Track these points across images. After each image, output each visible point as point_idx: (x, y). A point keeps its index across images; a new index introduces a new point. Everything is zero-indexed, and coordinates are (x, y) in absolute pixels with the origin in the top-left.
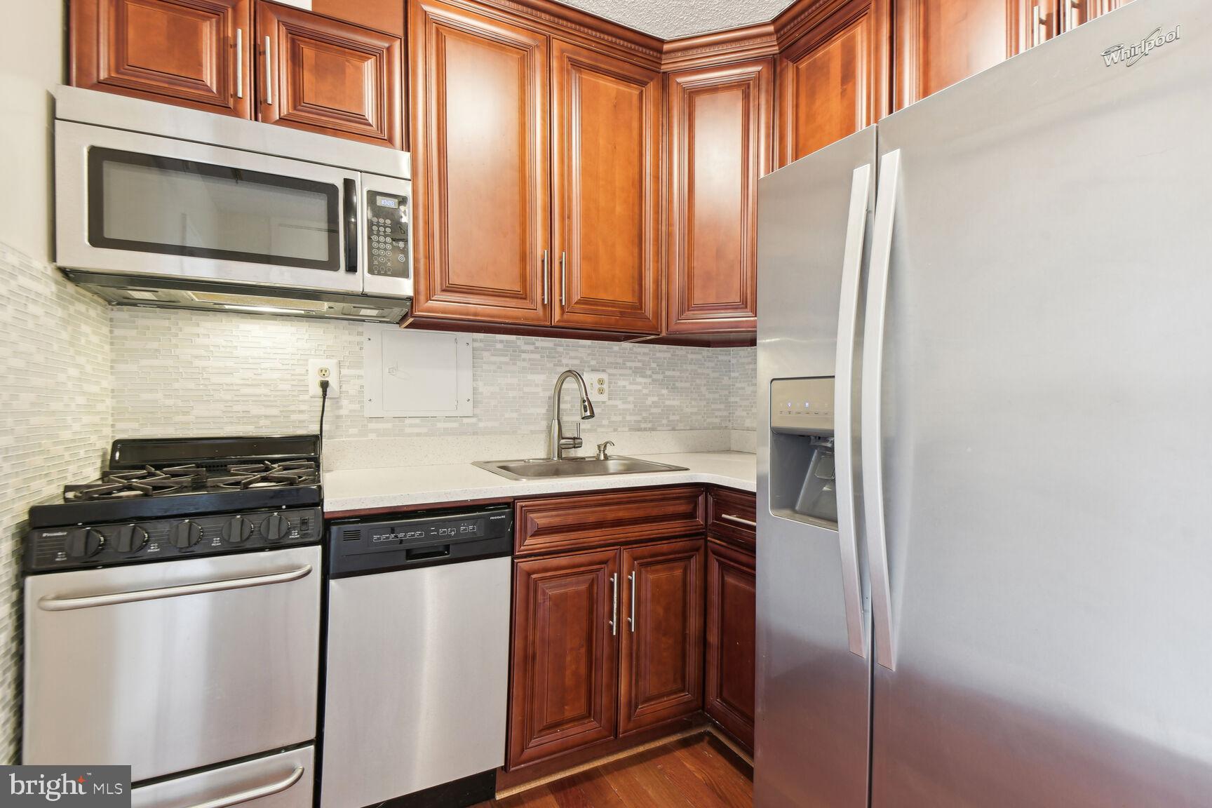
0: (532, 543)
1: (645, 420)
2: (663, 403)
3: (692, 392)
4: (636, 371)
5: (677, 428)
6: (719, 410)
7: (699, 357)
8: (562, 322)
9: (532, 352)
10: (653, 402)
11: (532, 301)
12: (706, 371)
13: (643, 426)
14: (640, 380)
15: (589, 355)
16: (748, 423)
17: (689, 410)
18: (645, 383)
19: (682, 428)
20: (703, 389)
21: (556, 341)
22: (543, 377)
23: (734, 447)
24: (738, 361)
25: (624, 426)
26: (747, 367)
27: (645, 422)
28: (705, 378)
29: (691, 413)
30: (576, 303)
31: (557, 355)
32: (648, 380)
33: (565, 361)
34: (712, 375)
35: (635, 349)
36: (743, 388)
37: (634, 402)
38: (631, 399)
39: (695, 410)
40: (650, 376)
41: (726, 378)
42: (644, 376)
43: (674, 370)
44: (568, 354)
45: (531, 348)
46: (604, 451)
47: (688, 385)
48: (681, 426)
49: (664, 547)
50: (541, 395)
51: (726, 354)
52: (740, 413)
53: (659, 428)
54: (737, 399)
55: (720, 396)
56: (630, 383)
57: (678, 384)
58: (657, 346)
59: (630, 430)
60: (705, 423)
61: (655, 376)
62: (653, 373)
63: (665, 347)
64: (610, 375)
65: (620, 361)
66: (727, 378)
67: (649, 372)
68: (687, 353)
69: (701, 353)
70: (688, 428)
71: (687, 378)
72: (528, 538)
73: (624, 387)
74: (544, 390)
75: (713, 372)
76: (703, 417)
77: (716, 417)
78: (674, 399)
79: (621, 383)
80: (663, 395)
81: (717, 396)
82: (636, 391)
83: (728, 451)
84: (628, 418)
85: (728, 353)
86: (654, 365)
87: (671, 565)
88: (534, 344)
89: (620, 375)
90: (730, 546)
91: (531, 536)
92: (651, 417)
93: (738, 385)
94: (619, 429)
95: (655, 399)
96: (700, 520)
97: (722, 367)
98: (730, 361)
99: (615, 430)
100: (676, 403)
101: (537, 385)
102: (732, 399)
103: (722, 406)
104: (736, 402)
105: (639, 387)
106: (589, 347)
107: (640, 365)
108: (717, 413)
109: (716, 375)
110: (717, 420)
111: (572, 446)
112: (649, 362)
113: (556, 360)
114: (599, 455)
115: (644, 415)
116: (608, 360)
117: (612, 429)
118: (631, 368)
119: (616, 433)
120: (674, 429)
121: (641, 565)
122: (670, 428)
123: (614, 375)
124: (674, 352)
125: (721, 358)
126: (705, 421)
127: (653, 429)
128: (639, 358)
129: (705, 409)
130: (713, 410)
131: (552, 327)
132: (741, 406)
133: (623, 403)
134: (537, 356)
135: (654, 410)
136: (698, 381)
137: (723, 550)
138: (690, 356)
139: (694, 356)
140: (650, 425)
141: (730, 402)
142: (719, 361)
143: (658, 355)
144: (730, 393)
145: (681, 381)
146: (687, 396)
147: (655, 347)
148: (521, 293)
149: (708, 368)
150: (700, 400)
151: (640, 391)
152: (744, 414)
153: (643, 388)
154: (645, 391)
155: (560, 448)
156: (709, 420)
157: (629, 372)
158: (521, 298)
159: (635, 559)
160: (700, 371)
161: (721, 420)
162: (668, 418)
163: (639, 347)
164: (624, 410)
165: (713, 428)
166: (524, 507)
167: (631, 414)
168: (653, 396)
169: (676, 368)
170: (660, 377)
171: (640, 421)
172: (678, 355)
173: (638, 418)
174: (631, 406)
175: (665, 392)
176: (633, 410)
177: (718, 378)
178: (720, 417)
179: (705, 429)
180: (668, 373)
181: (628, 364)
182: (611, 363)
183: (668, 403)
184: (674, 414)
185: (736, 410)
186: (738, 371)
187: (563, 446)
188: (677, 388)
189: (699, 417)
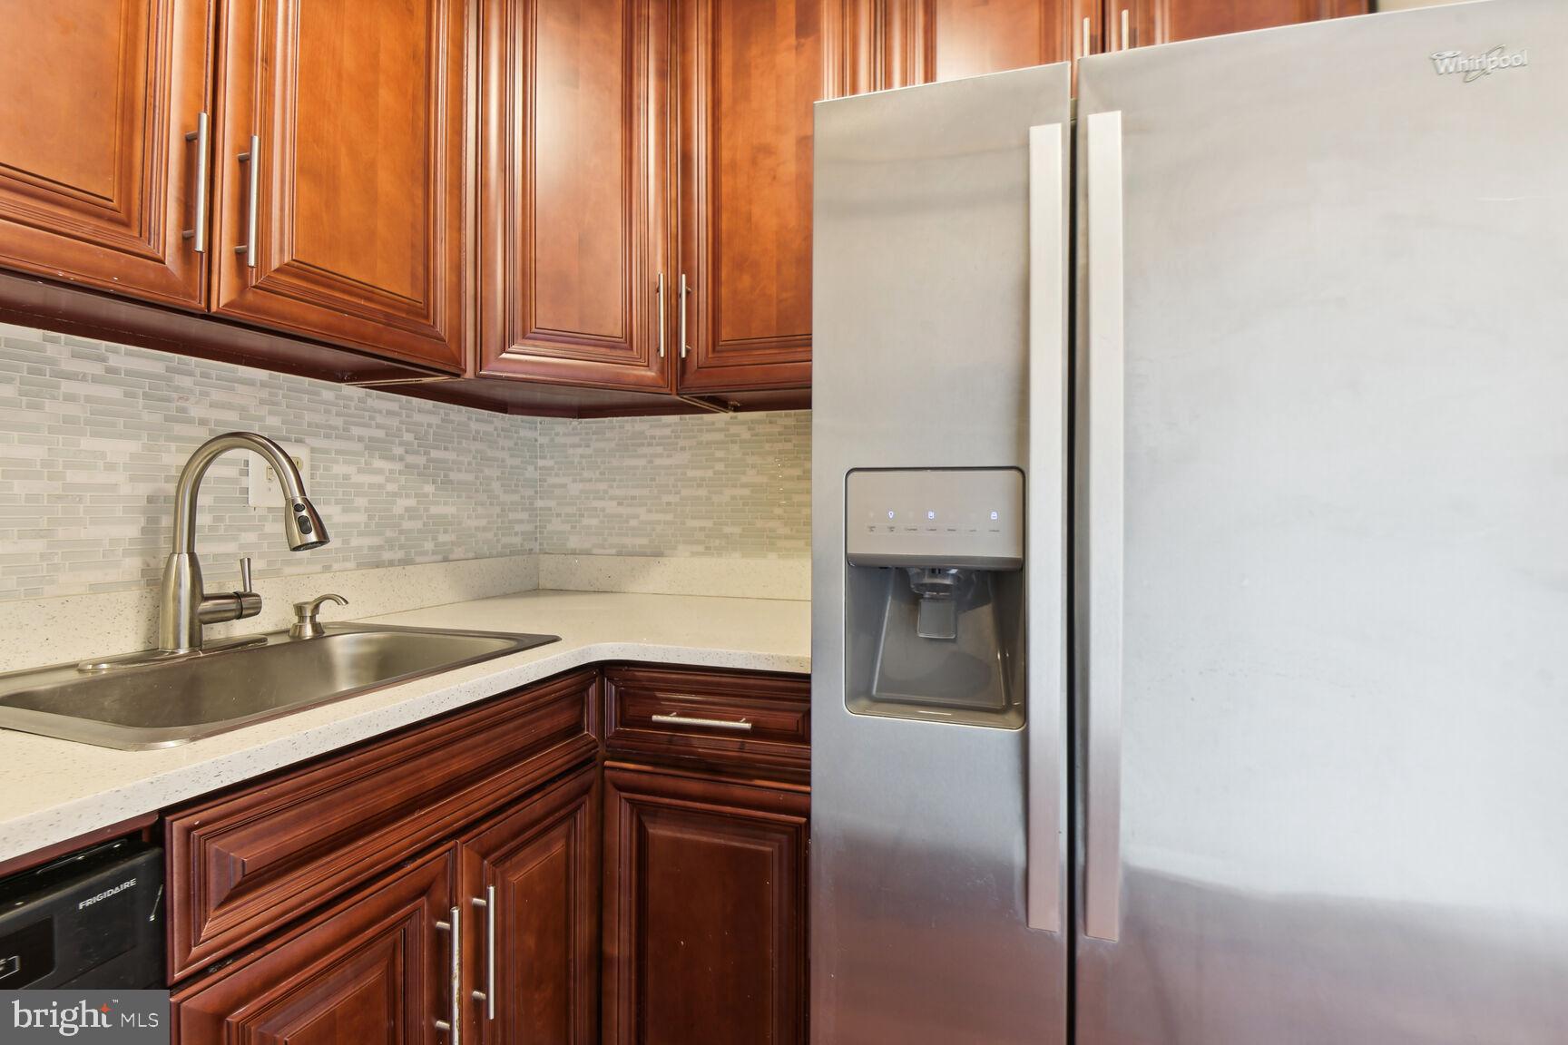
0: (220, 927)
1: (390, 544)
2: (427, 510)
3: (477, 491)
4: (373, 446)
5: (451, 557)
6: (521, 522)
7: (490, 428)
8: (242, 307)
9: (96, 380)
10: (407, 509)
11: (145, 231)
12: (500, 454)
13: (387, 556)
14: (378, 463)
15: (262, 402)
16: (573, 542)
17: (473, 523)
18: (391, 472)
19: (462, 556)
20: (496, 486)
21: (171, 360)
22: (133, 446)
23: (545, 583)
24: (552, 440)
25: (345, 559)
26: (571, 451)
27: (391, 548)
28: (498, 467)
29: (477, 529)
30: (277, 271)
31: (175, 395)
32: (398, 466)
33: (196, 412)
34: (510, 462)
35: (369, 401)
36: (564, 486)
37: (366, 510)
38: (361, 502)
39: (483, 522)
40: (401, 459)
41: (531, 468)
42: (391, 458)
43: (446, 449)
44: (207, 394)
45: (96, 369)
46: (313, 618)
47: (470, 477)
48: (458, 552)
49: (537, 805)
50: (125, 490)
51: (530, 428)
52: (556, 525)
53: (418, 559)
54: (552, 504)
55: (522, 497)
56: (360, 471)
57: (453, 476)
58: (415, 401)
59: (360, 566)
60: (500, 546)
61: (410, 459)
62: (406, 452)
63: (429, 404)
64: (313, 450)
65: (339, 422)
66: (533, 468)
67: (398, 451)
68: (469, 419)
69: (492, 422)
70: (471, 555)
71: (469, 464)
72: (212, 914)
73: (346, 477)
74: (132, 479)
75: (512, 456)
76: (496, 535)
77: (516, 534)
78: (446, 504)
79: (339, 469)
80: (426, 495)
81: (516, 498)
82: (371, 486)
83: (536, 591)
84: (355, 542)
85: (534, 426)
86: (408, 437)
87: (545, 839)
88: (104, 360)
89: (338, 452)
90: (659, 770)
91: (221, 905)
92: (403, 538)
93: (552, 480)
94: (336, 566)
95: (412, 502)
96: (590, 733)
97: (526, 449)
98: (536, 440)
99: (327, 568)
100: (450, 510)
101: (111, 467)
102: (539, 503)
103: (524, 516)
104: (550, 509)
105: (379, 479)
106: (263, 385)
107: (380, 434)
108: (518, 528)
109: (517, 462)
110: (517, 540)
111: (233, 614)
112: (399, 430)
113: (173, 405)
114: (299, 627)
115: (389, 533)
116: (308, 417)
117: (318, 568)
118: (360, 439)
119: (328, 575)
120: (446, 560)
121: (495, 863)
122: (440, 557)
123: (326, 452)
124: (446, 414)
125: (523, 433)
126: (498, 541)
127: (405, 562)
128: (379, 419)
129: (500, 520)
130: (510, 522)
131: (208, 317)
132: (558, 515)
133: (345, 511)
134: (115, 393)
135: (407, 525)
136: (487, 472)
137: (645, 779)
138: (474, 426)
139: (483, 427)
140: (400, 555)
141: (536, 509)
142: (521, 439)
143: (417, 417)
144: (536, 492)
145: (459, 470)
146: (470, 498)
147: (410, 402)
148: (114, 204)
149: (503, 449)
150: (491, 504)
151: (380, 486)
152: (567, 527)
153: (388, 480)
154: (391, 487)
155: (197, 622)
156: (505, 540)
157: (359, 447)
158: (111, 220)
159: (484, 856)
160: (490, 453)
161: (524, 540)
162: (434, 539)
163: (378, 397)
164: (346, 525)
165: (512, 553)
166: (197, 827)
167: (360, 534)
168: (407, 496)
169: (450, 446)
170: (421, 460)
171: (380, 548)
172: (452, 422)
173: (377, 541)
174: (361, 518)
175: (429, 489)
176: (367, 525)
177: (517, 467)
178: (523, 533)
179: (501, 555)
180: (434, 454)
181: (356, 431)
182: (317, 426)
183: (434, 510)
184: (445, 532)
185: (550, 522)
186: (552, 458)
187: (207, 618)
188: (451, 482)
189: (490, 535)
